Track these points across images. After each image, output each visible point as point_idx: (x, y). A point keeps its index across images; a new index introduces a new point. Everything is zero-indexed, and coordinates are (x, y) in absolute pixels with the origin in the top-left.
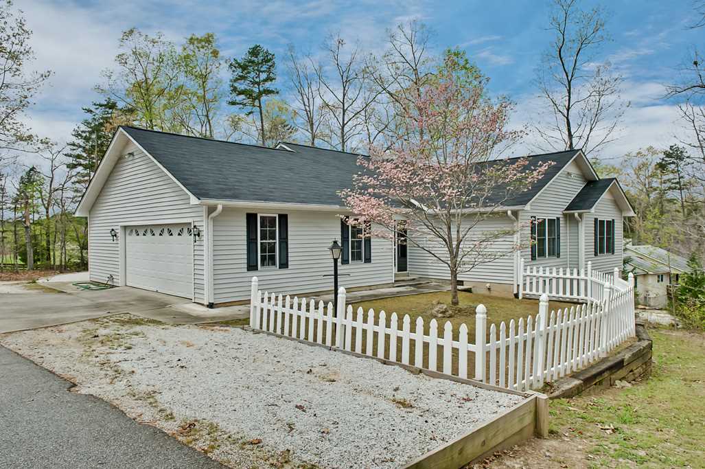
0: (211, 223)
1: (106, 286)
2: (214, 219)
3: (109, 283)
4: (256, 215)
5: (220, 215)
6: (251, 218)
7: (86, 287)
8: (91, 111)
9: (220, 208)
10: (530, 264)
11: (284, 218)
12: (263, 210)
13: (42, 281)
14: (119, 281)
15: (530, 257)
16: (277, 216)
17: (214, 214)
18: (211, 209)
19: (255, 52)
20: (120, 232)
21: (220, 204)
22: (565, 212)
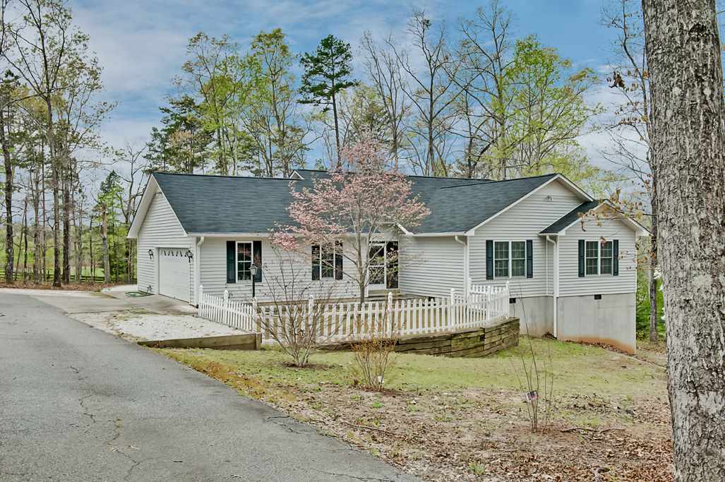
0: (199, 249)
1: (146, 294)
2: (201, 247)
3: (149, 292)
4: (234, 242)
5: (202, 244)
6: (231, 245)
7: (133, 295)
8: (168, 111)
9: (202, 239)
10: (484, 283)
11: (258, 245)
12: (239, 239)
13: (104, 291)
14: (155, 291)
15: (485, 276)
16: (252, 243)
17: (200, 243)
18: (198, 239)
19: (327, 43)
20: (155, 252)
21: (203, 236)
22: (540, 235)
